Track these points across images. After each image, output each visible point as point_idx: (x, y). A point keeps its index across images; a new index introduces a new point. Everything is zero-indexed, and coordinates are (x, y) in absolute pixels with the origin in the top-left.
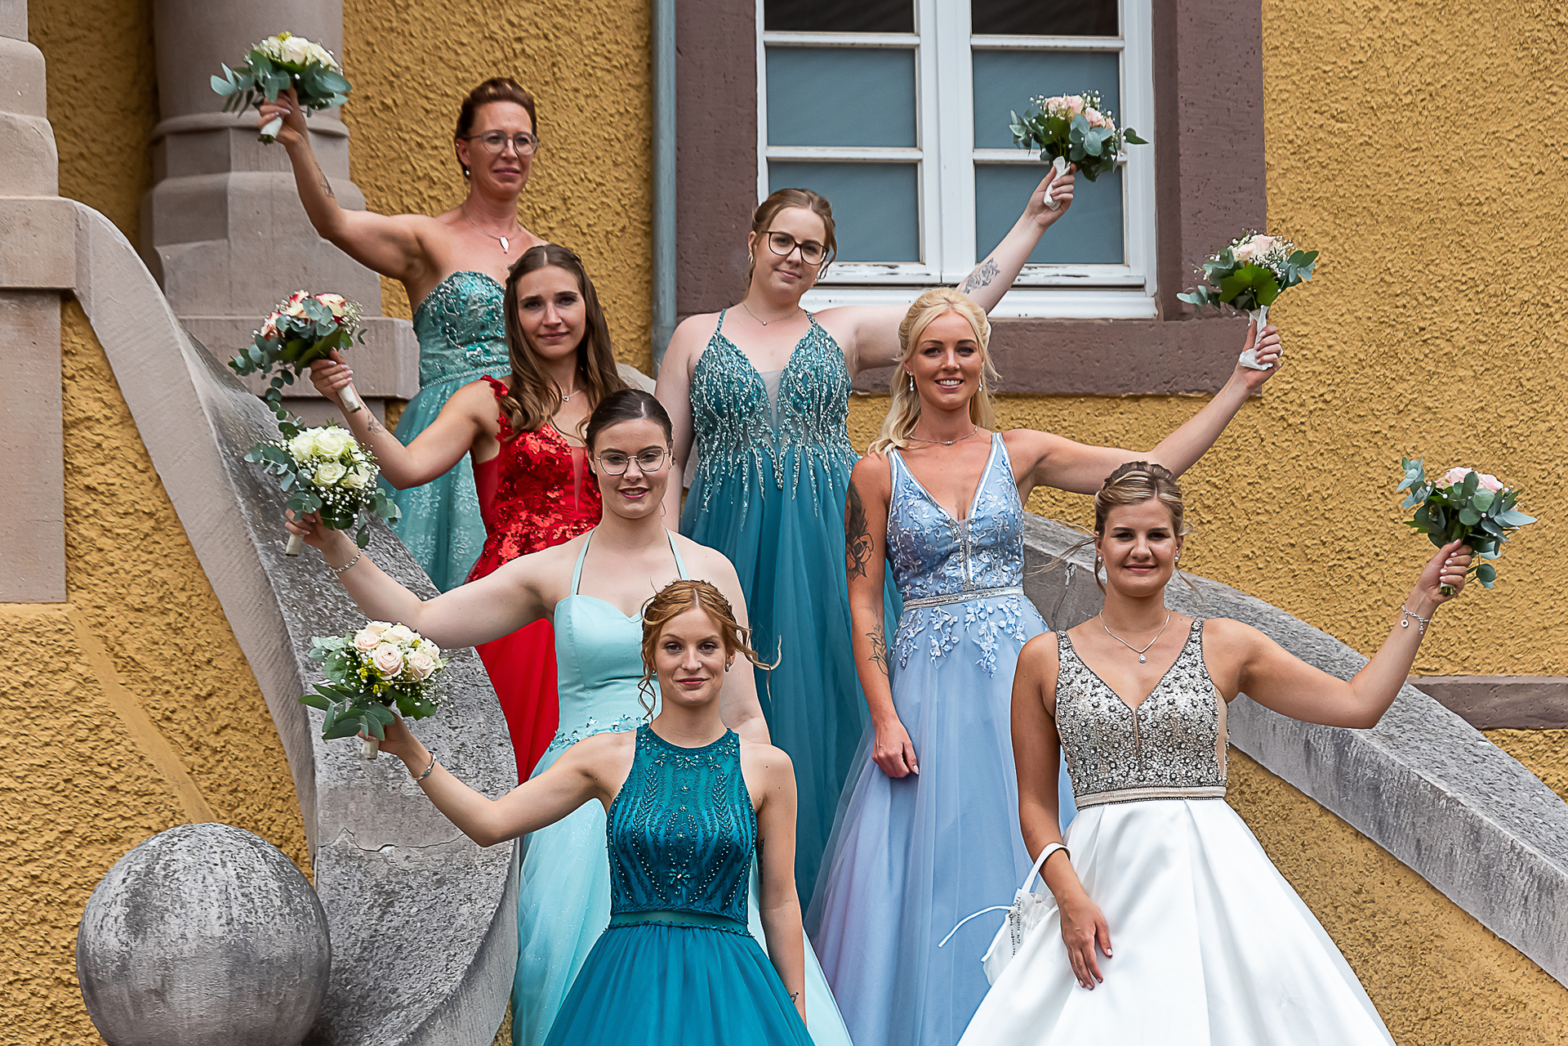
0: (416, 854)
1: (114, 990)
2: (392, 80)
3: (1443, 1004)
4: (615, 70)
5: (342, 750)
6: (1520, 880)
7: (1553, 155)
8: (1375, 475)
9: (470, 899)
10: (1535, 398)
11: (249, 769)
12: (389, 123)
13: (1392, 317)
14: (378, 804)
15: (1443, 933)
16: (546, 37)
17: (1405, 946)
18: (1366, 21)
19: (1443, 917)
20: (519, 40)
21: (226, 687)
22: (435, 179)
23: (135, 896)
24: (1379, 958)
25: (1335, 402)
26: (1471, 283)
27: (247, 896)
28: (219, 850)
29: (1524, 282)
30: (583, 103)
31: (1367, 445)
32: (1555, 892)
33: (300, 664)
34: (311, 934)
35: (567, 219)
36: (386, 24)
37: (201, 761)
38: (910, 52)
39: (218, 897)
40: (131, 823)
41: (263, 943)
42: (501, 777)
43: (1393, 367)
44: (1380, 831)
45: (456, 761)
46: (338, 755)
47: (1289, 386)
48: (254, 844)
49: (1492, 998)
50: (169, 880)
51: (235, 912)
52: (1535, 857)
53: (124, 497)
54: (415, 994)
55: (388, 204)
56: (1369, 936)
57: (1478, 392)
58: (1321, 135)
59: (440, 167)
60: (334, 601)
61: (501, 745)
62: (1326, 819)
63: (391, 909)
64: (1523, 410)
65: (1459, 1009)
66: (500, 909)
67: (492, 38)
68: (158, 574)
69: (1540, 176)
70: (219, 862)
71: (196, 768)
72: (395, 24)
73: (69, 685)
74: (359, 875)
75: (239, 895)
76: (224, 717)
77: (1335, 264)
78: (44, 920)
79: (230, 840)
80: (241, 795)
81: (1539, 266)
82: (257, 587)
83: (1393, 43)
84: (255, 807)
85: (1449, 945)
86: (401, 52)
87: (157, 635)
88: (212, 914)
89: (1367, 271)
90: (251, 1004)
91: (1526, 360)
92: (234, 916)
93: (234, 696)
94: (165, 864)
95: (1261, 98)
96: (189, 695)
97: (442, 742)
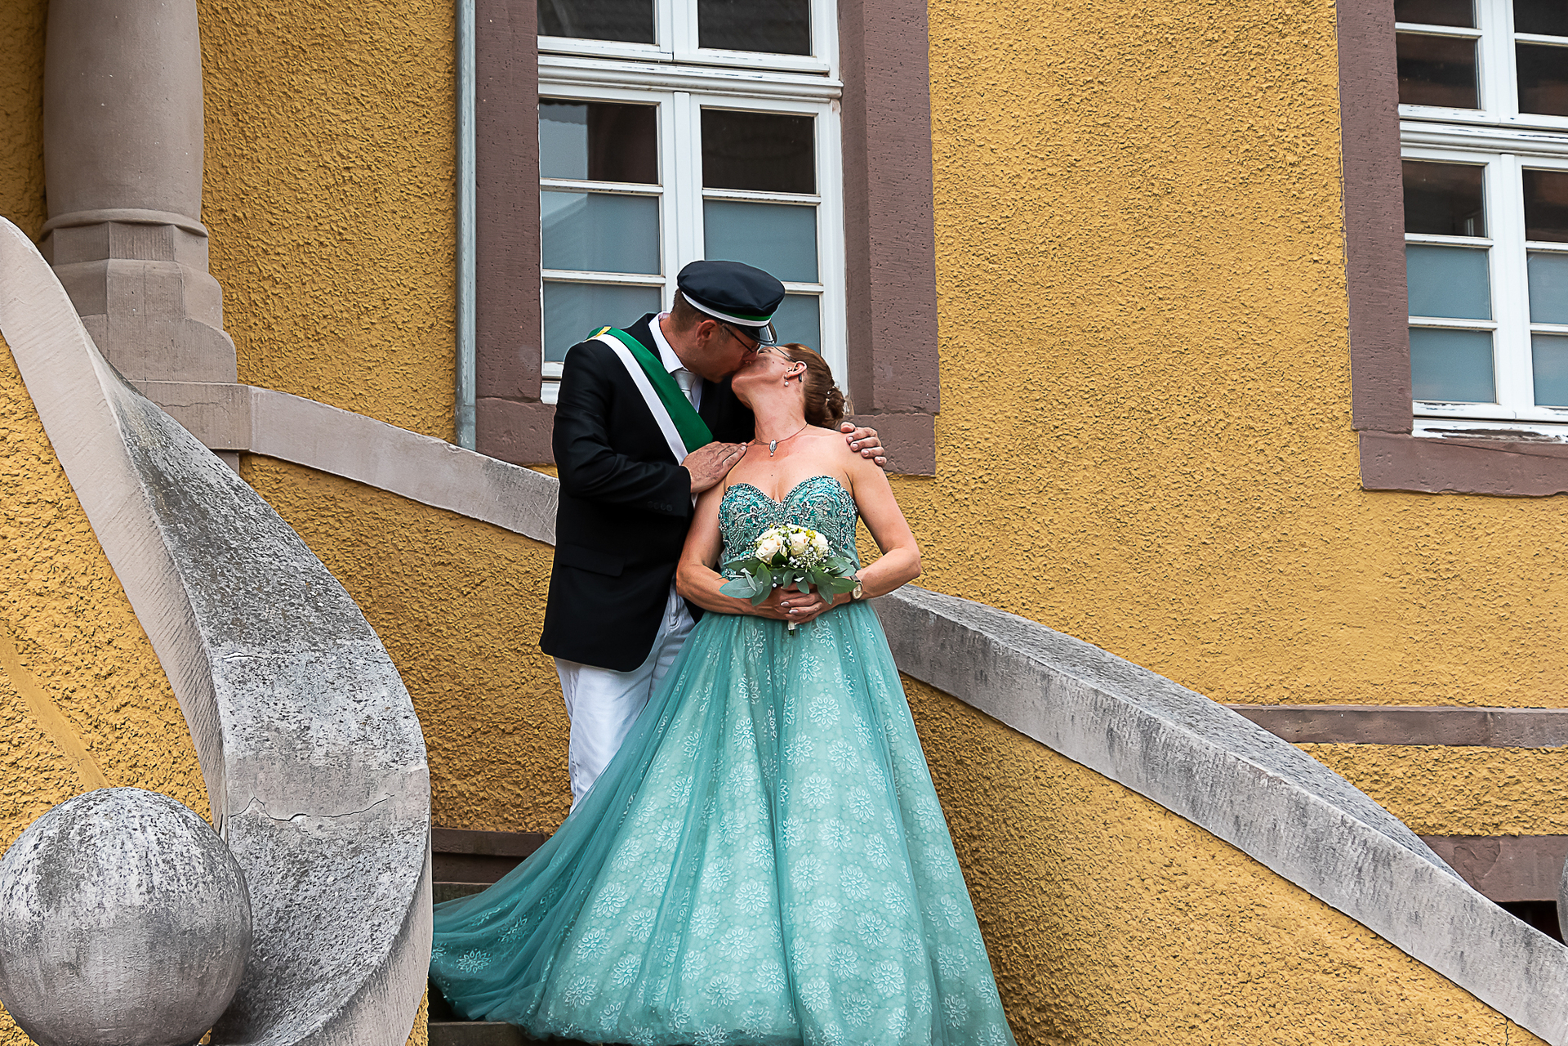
0: (328, 823)
1: (23, 963)
2: (242, 197)
3: (1266, 969)
4: (426, 197)
5: (249, 722)
6: (1352, 852)
7: (1151, 295)
8: (1021, 542)
9: (389, 868)
10: (1141, 484)
11: (150, 745)
12: (240, 233)
13: (1033, 417)
14: (288, 774)
15: (1266, 902)
16: (369, 168)
17: (1222, 915)
18: (1010, 185)
19: (1264, 887)
20: (348, 169)
21: (126, 666)
22: (278, 280)
23: (49, 863)
24: (1192, 926)
25: (991, 483)
26: (1092, 393)
27: (168, 862)
28: (138, 814)
29: (1132, 394)
30: (399, 222)
31: (1014, 517)
32: (1392, 863)
33: (205, 638)
34: (235, 903)
35: (386, 317)
36: (238, 152)
37: (100, 738)
38: (655, 199)
39: (138, 863)
40: (31, 798)
41: (185, 913)
42: (408, 748)
43: (1035, 457)
44: (1194, 809)
45: (363, 733)
46: (246, 726)
47: (956, 470)
48: (174, 808)
49: (1322, 962)
50: (85, 845)
51: (156, 880)
52: (1369, 830)
53: (27, 487)
54: (340, 966)
55: (238, 299)
56: (1182, 905)
57: (1098, 478)
58: (978, 273)
59: (282, 270)
60: (236, 581)
61: (406, 717)
62: (1131, 800)
63: (306, 879)
64: (1131, 493)
65: (1285, 973)
66: (421, 878)
67: (324, 166)
68: (60, 560)
69: (1141, 312)
70: (138, 826)
71: (95, 745)
72: (245, 152)
74: (271, 844)
75: (160, 862)
76: (124, 696)
77: (990, 374)
79: (149, 804)
80: (141, 770)
81: (1142, 381)
82: (160, 568)
83: (1031, 204)
84: (154, 781)
85: (1273, 914)
86: (250, 175)
87: (58, 618)
88: (131, 881)
89: (1014, 380)
90: (173, 977)
91: (1134, 454)
92: (155, 884)
93: (134, 674)
94: (81, 829)
95: (932, 242)
96: (89, 675)
97: (348, 715)
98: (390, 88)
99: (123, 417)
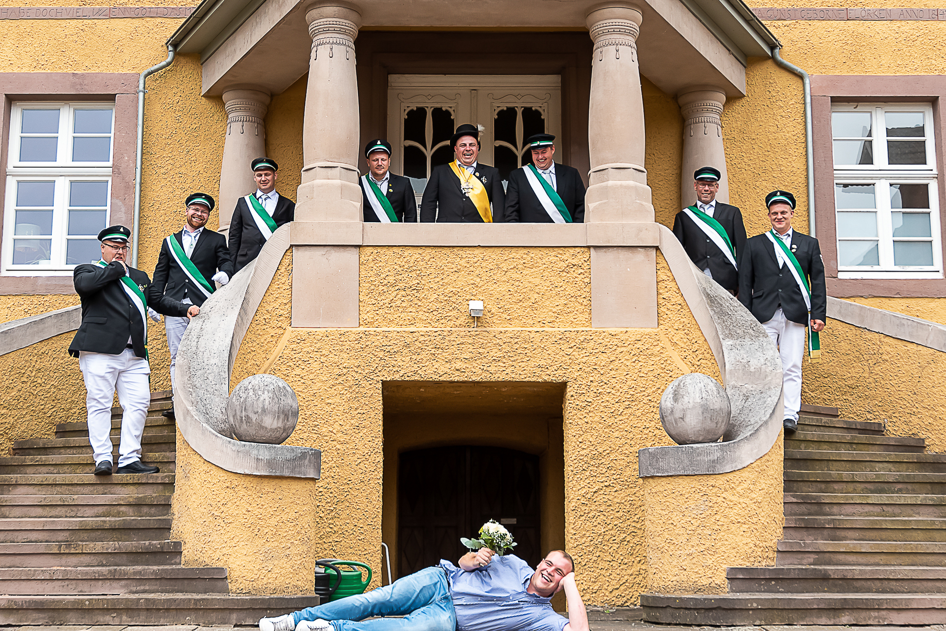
0: (754, 386)
1: (669, 418)
5: (733, 360)
14: (743, 373)
21: (701, 348)
23: (675, 392)
27: (707, 391)
28: (699, 379)
33: (721, 338)
34: (725, 403)
38: (876, 212)
39: (699, 391)
41: (711, 404)
50: (685, 387)
51: (704, 395)
53: (673, 300)
54: (756, 421)
60: (730, 323)
63: (748, 400)
68: (682, 320)
70: (699, 382)
73: (658, 349)
74: (738, 392)
75: (704, 391)
76: (700, 356)
78: (652, 412)
79: (702, 377)
82: (709, 319)
87: (682, 336)
88: (697, 396)
90: (709, 421)
93: (703, 350)
94: (683, 383)
96: (691, 351)
97: (761, 358)
98: (787, 184)
99: (698, 280)
